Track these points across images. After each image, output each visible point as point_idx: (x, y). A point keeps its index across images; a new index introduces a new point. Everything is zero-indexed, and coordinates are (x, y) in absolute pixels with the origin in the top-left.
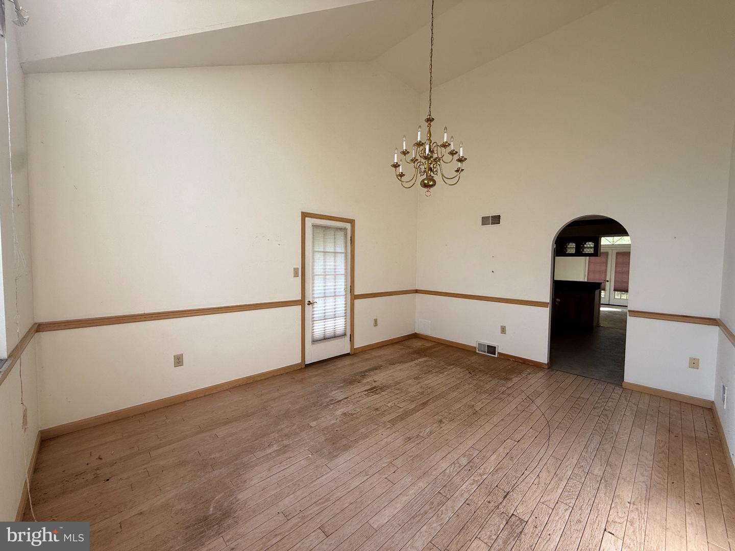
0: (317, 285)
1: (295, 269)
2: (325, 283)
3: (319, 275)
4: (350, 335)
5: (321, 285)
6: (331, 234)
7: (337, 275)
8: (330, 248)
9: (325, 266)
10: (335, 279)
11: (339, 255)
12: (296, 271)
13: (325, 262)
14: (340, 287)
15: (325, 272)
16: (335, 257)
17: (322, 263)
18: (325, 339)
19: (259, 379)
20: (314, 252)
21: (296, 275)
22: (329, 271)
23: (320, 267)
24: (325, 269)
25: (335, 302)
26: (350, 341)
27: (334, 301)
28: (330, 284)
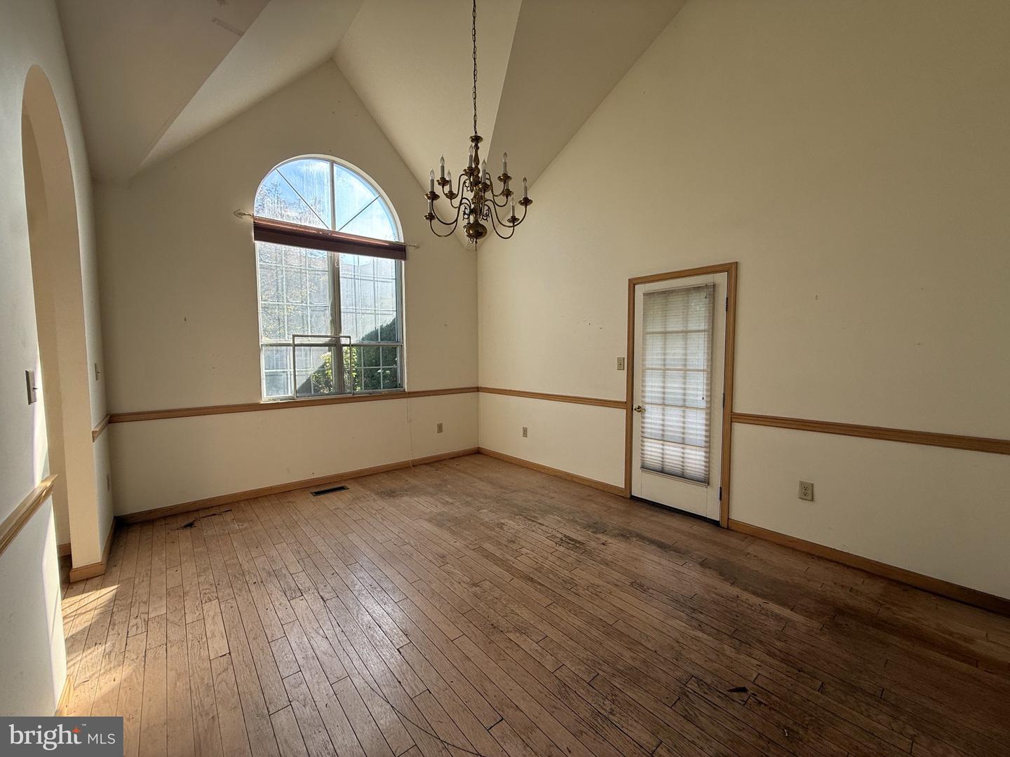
0: (650, 384)
1: (619, 359)
2: (664, 382)
3: (652, 369)
4: (721, 488)
5: (656, 384)
6: (677, 301)
7: (689, 370)
8: (675, 324)
9: (665, 354)
10: (685, 377)
11: (694, 335)
12: (621, 361)
13: (665, 349)
14: (695, 392)
15: (664, 365)
16: (686, 339)
17: (659, 350)
18: (662, 471)
19: (577, 481)
20: (645, 334)
21: (620, 367)
22: (673, 362)
23: (655, 357)
24: (665, 360)
25: (684, 417)
26: (720, 499)
27: (682, 414)
28: (674, 386)
